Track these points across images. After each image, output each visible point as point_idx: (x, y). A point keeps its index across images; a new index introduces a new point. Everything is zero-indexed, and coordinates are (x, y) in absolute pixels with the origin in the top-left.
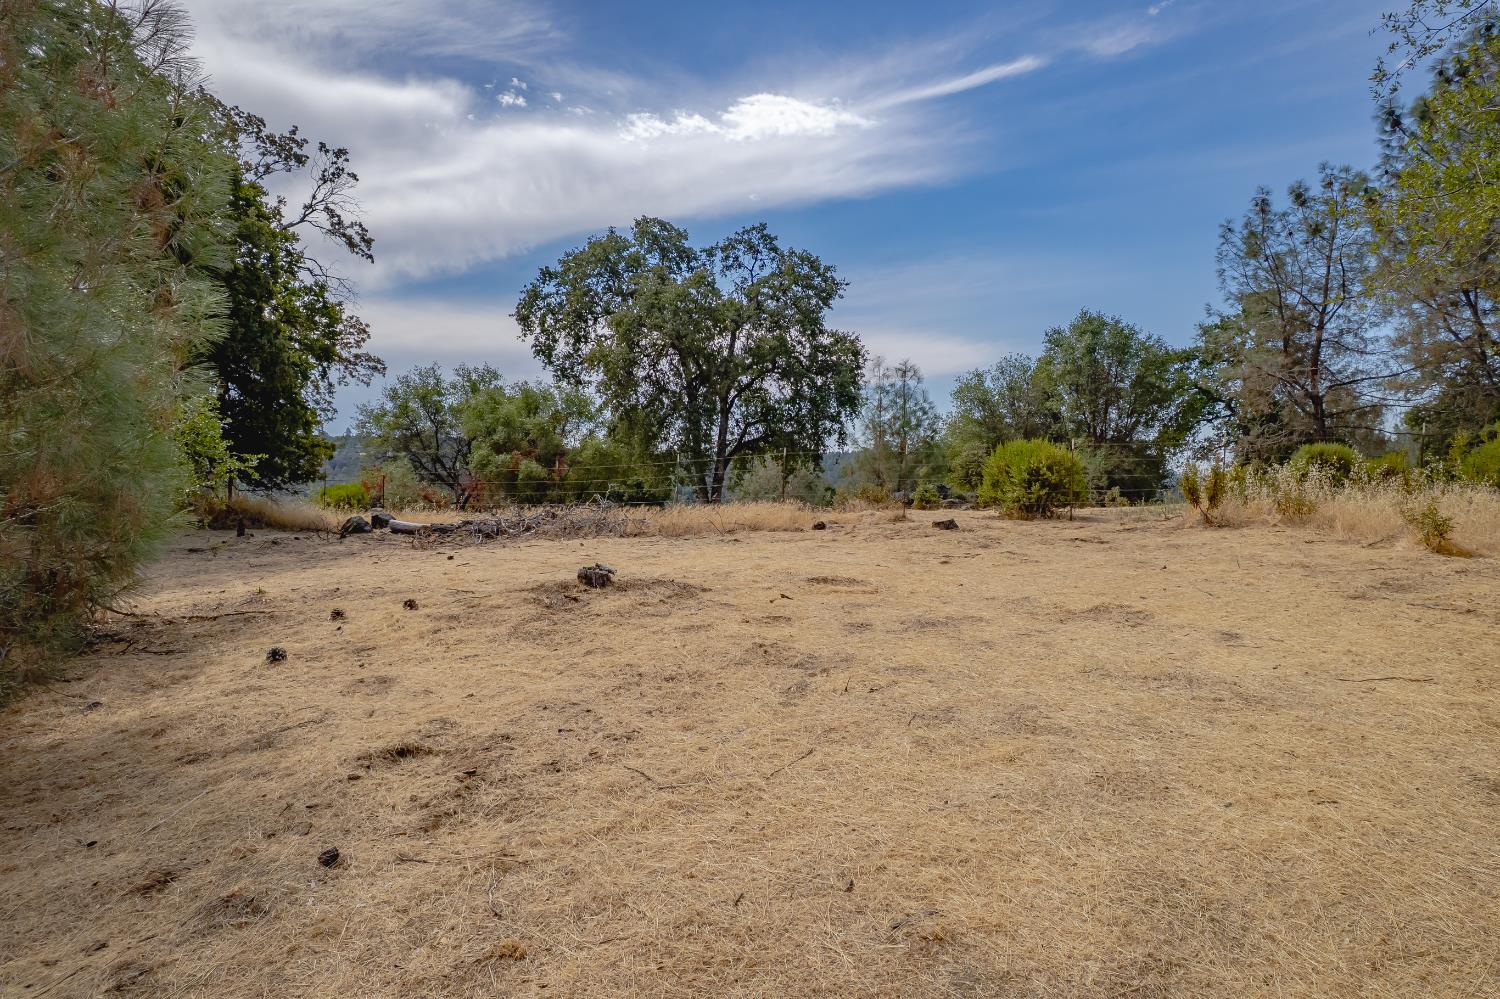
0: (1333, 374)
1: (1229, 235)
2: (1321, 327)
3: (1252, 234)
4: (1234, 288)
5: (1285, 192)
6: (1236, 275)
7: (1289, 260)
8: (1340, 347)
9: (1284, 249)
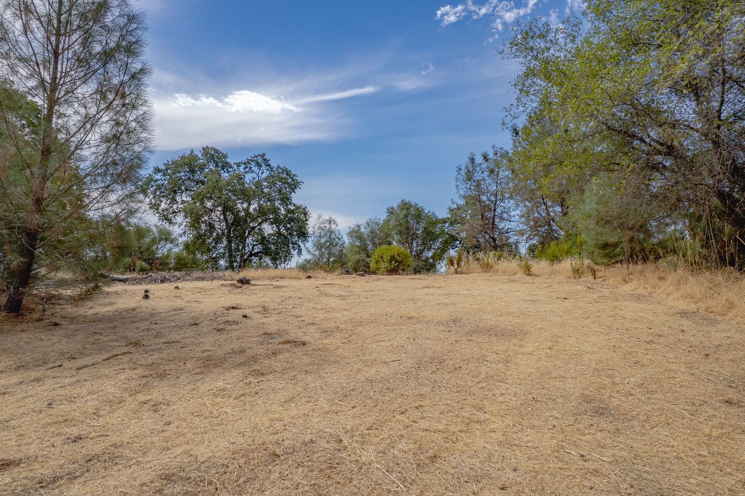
0: (499, 230)
1: (460, 171)
2: (495, 210)
3: (468, 171)
4: (462, 192)
5: (480, 156)
6: (463, 187)
7: (482, 183)
8: (502, 219)
9: (481, 178)
